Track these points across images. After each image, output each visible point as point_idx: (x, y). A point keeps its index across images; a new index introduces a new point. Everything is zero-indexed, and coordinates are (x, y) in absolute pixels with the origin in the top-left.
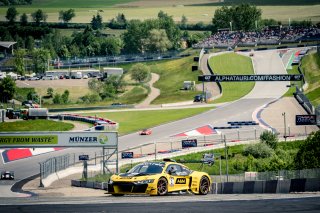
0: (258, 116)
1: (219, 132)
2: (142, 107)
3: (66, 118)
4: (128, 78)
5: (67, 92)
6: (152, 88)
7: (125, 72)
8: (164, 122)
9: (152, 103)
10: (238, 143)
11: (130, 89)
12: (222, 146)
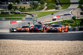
0: (71, 13)
1: (61, 17)
2: (43, 11)
3: (25, 14)
4: (39, 4)
5: (25, 7)
6: (45, 6)
7: (39, 2)
8: (48, 15)
9: (45, 10)
10: (66, 19)
11: (40, 6)
12: (62, 20)
